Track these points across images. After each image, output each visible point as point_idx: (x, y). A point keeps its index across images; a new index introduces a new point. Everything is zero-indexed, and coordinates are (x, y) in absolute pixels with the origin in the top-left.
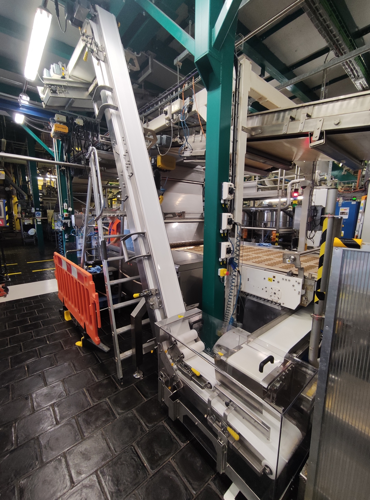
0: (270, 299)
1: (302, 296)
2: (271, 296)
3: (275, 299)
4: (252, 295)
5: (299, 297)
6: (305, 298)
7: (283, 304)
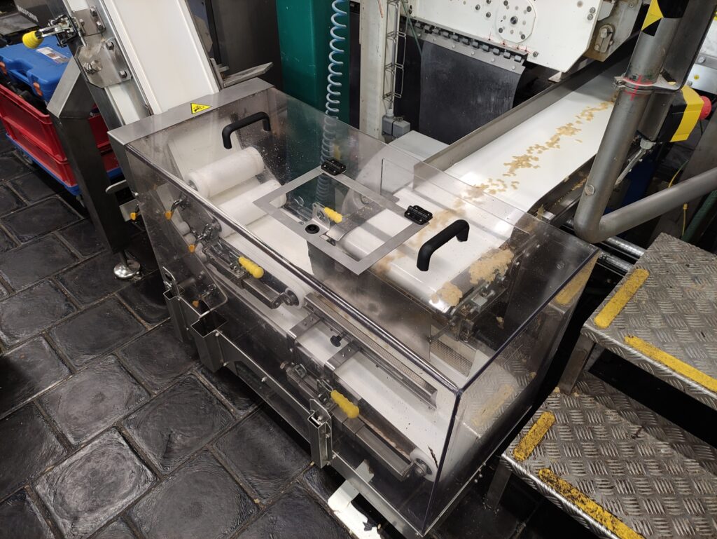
0: (496, 41)
1: (599, 25)
2: (501, 30)
3: (510, 39)
4: (443, 30)
5: (591, 26)
6: (609, 33)
7: (535, 55)
